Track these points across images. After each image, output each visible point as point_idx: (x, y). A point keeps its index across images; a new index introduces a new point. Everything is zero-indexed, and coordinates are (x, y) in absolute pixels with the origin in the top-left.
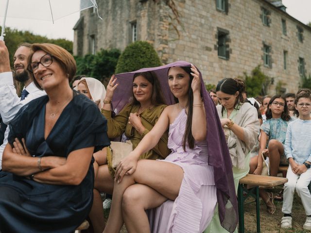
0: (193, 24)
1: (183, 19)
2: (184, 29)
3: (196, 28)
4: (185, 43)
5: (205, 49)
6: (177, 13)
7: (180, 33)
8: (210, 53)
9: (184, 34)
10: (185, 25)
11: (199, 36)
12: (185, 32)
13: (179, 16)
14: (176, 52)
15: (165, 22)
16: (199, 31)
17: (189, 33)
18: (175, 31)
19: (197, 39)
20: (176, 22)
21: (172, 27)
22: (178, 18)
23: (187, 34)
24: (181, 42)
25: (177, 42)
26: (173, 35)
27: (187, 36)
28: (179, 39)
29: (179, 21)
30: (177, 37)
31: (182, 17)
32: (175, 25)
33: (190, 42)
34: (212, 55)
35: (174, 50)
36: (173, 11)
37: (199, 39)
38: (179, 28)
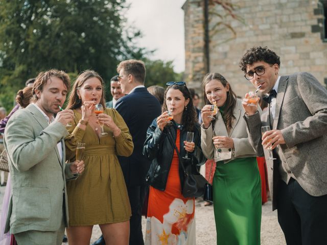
0: (262, 10)
1: (242, 11)
2: (244, 23)
3: (269, 14)
4: (246, 40)
5: (289, 37)
6: (231, 6)
7: (238, 30)
8: (303, 40)
9: (245, 28)
10: (246, 16)
11: (276, 23)
12: (246, 25)
13: (234, 9)
14: (230, 55)
15: (196, 27)
16: (276, 15)
17: (253, 24)
18: (229, 30)
19: (271, 28)
20: (230, 18)
21: (221, 26)
22: (233, 12)
23: (251, 26)
24: (239, 40)
25: (231, 42)
26: (225, 36)
27: (251, 29)
28: (235, 38)
29: (233, 16)
30: (232, 35)
31: (240, 8)
32: (227, 23)
33: (257, 35)
34: (307, 42)
35: (225, 54)
36: (224, 7)
37: (276, 26)
38: (234, 24)
